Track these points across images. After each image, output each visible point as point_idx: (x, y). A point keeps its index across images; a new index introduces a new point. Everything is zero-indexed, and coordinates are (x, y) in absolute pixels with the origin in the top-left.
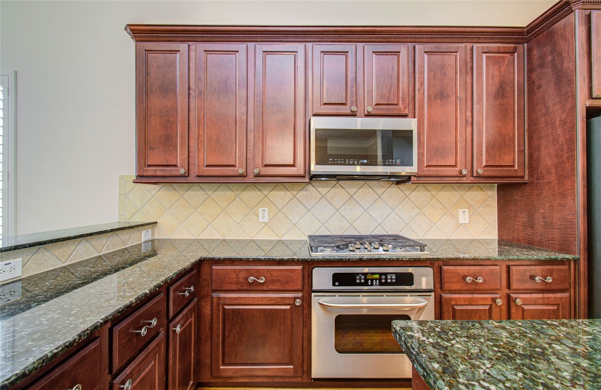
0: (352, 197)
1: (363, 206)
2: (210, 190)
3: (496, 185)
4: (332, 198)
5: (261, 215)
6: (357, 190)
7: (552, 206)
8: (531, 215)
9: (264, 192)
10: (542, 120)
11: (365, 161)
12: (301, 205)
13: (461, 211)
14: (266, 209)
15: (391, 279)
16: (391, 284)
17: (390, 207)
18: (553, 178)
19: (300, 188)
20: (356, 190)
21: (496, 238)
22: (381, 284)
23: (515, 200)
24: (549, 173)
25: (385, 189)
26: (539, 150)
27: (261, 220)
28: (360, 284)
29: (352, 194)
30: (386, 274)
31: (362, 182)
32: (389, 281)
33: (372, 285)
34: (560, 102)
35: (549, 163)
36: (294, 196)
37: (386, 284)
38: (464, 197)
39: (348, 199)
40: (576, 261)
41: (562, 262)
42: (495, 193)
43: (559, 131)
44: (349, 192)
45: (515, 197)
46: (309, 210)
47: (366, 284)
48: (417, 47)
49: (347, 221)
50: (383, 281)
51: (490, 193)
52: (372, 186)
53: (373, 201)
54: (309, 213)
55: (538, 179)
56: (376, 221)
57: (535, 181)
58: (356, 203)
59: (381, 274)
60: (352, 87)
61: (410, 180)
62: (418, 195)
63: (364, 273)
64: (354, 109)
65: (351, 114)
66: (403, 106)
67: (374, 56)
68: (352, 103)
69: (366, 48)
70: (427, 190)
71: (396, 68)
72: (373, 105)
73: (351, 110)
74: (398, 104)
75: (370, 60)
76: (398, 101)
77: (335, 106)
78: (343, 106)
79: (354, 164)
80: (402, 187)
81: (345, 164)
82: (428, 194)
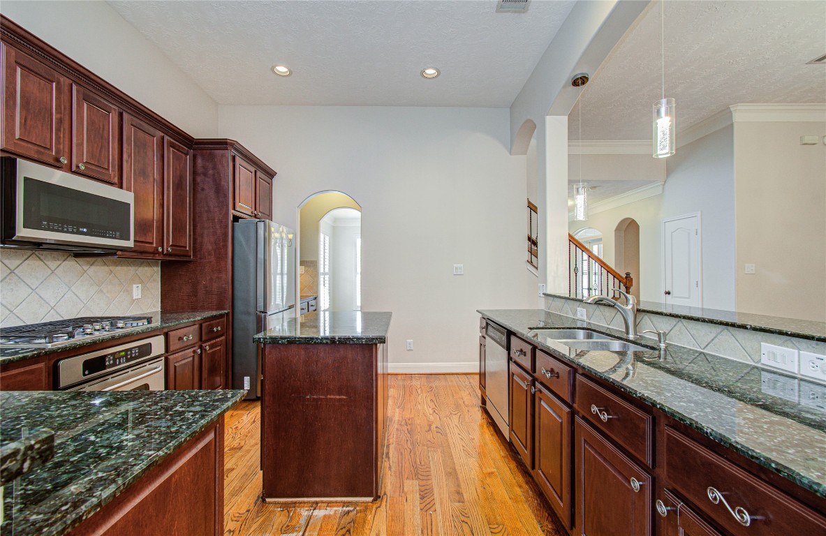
1: (29, 284)
3: (160, 261)
6: (21, 262)
7: (211, 279)
8: (195, 286)
10: (205, 216)
11: (85, 230)
13: (135, 286)
15: (135, 353)
16: (136, 358)
17: (66, 285)
18: (212, 258)
21: (159, 310)
22: (128, 360)
23: (180, 275)
24: (210, 254)
25: (59, 262)
26: (202, 237)
28: (111, 366)
29: (12, 268)
30: (131, 349)
32: (133, 355)
33: (120, 364)
34: (218, 206)
35: (210, 248)
37: (133, 359)
38: (137, 272)
39: (7, 274)
40: (227, 314)
41: (221, 316)
42: (160, 269)
43: (218, 227)
44: (9, 266)
45: (180, 273)
47: (115, 364)
48: (125, 116)
49: (5, 307)
50: (129, 357)
51: (155, 269)
52: (42, 258)
53: (44, 278)
55: (201, 259)
56: (47, 303)
57: (199, 261)
58: (20, 280)
59: (126, 351)
60: (58, 130)
61: (115, 254)
62: (97, 270)
63: (111, 354)
64: (64, 161)
65: (56, 164)
66: (113, 173)
67: (85, 105)
68: (58, 151)
69: (74, 87)
70: (105, 264)
71: (106, 127)
72: (83, 163)
73: (58, 160)
74: (108, 169)
75: (80, 107)
76: (109, 166)
77: (36, 148)
78: (46, 151)
79: (73, 233)
80: (80, 260)
81: (62, 231)
82: (106, 268)
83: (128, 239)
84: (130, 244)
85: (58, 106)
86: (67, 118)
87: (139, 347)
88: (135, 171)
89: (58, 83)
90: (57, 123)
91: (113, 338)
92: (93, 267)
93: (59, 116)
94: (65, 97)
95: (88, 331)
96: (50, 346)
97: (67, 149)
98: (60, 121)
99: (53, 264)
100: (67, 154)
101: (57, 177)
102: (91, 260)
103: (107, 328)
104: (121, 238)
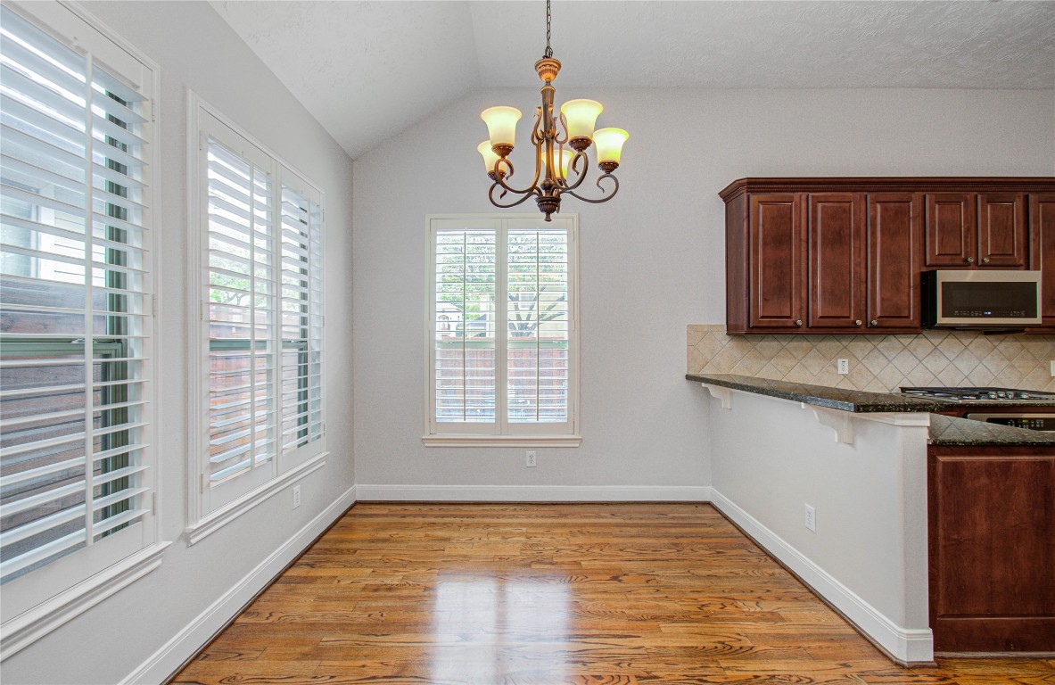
0: (936, 348)
1: (948, 357)
2: (785, 340)
4: (915, 349)
5: (840, 368)
9: (843, 343)
11: (991, 313)
12: (882, 357)
13: (1052, 362)
14: (846, 360)
17: (978, 359)
19: (880, 339)
20: (940, 340)
27: (840, 372)
30: (1035, 419)
31: (948, 333)
36: (875, 347)
39: (932, 350)
46: (890, 361)
48: (1031, 197)
49: (932, 373)
53: (959, 352)
54: (890, 365)
58: (941, 354)
59: (1030, 419)
60: (966, 237)
61: (1023, 331)
62: (1008, 346)
63: (1013, 419)
64: (971, 260)
65: (965, 265)
66: (1018, 256)
67: (989, 206)
68: (966, 254)
69: (979, 197)
70: (1017, 340)
71: (1010, 217)
72: (988, 256)
73: (966, 260)
74: (1013, 254)
75: (985, 210)
76: (1013, 251)
77: (949, 257)
78: (958, 257)
79: (978, 317)
80: (991, 338)
81: (970, 316)
82: (1018, 344)
83: (1035, 317)
84: (1038, 320)
85: (966, 218)
86: (973, 225)
87: (1045, 419)
88: (1044, 246)
89: (966, 200)
90: (965, 232)
91: (1014, 405)
92: (1003, 343)
93: (966, 226)
94: (972, 208)
95: (993, 396)
96: (960, 401)
97: (974, 250)
98: (968, 230)
99: (966, 341)
100: (973, 254)
101: (970, 276)
102: (1001, 337)
103: (1010, 397)
104: (1027, 316)
